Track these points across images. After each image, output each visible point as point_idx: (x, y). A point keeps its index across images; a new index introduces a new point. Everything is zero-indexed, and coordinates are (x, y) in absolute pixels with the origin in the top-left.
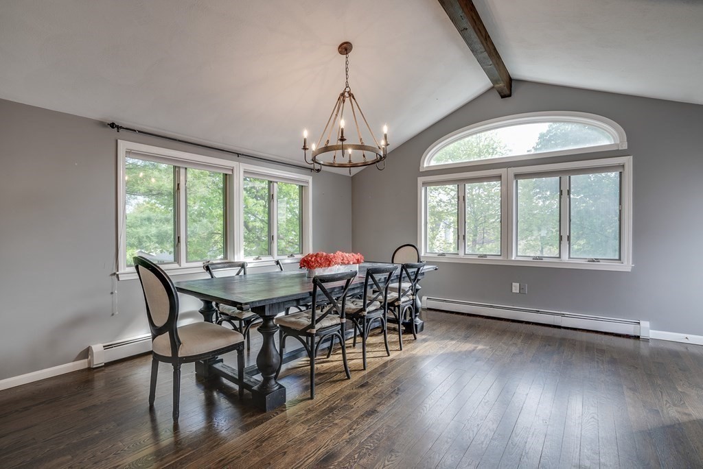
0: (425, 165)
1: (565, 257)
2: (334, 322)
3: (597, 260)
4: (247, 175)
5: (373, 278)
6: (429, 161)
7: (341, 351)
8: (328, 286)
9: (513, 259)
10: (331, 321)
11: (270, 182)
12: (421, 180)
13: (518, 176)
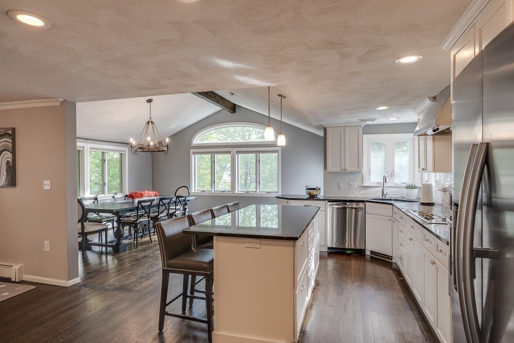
0: (194, 143)
1: (258, 191)
2: (146, 220)
3: (270, 192)
4: (91, 150)
5: (162, 202)
6: (196, 141)
7: (149, 235)
8: (143, 204)
9: (236, 192)
10: (144, 220)
11: (103, 153)
12: (192, 151)
13: (238, 152)
